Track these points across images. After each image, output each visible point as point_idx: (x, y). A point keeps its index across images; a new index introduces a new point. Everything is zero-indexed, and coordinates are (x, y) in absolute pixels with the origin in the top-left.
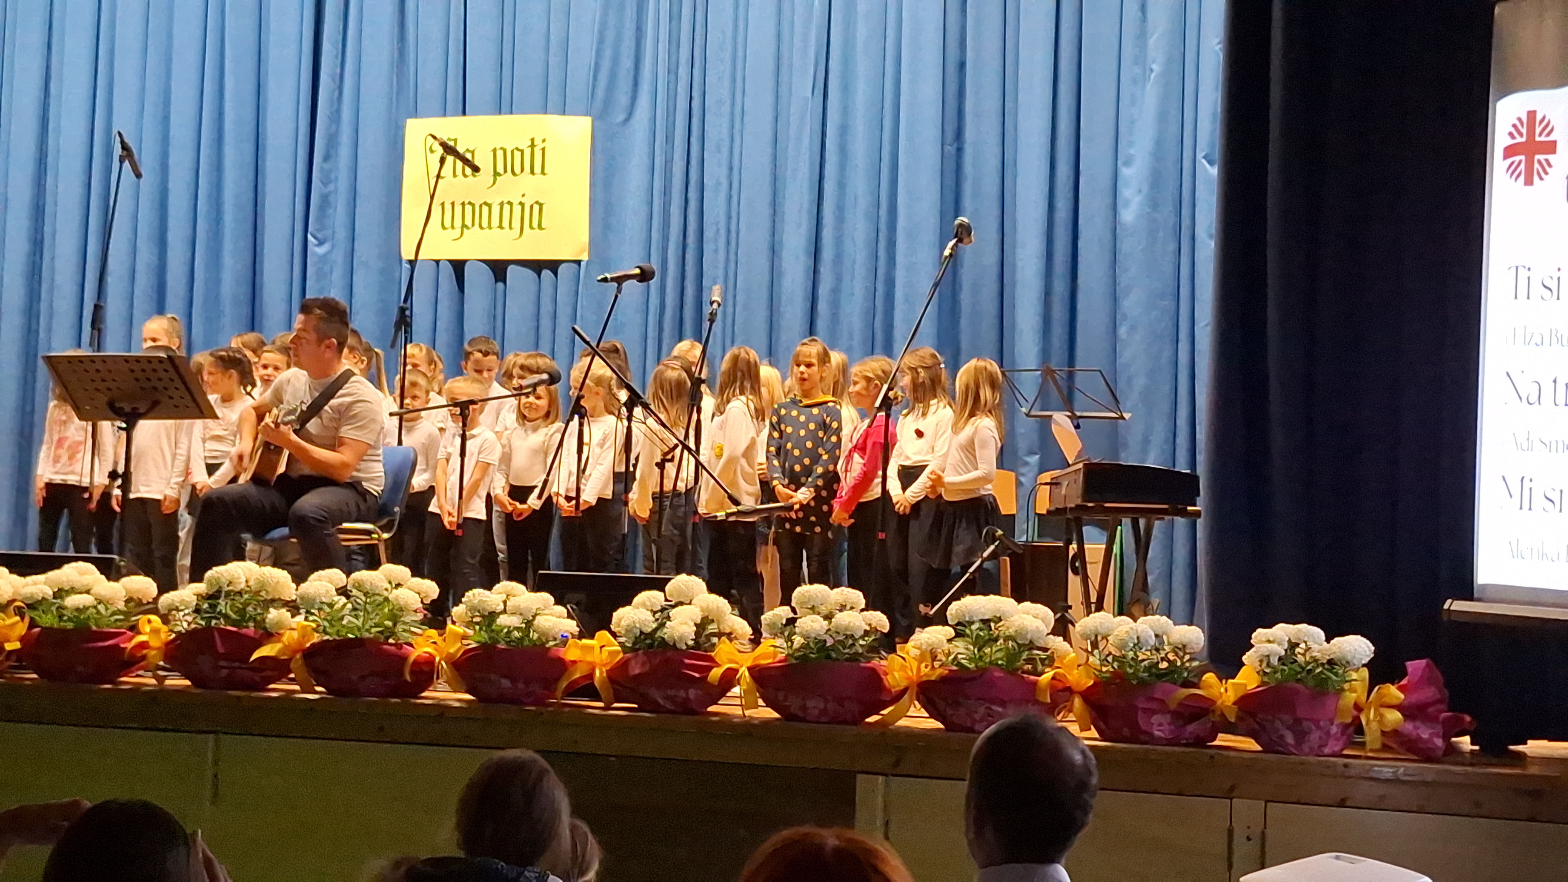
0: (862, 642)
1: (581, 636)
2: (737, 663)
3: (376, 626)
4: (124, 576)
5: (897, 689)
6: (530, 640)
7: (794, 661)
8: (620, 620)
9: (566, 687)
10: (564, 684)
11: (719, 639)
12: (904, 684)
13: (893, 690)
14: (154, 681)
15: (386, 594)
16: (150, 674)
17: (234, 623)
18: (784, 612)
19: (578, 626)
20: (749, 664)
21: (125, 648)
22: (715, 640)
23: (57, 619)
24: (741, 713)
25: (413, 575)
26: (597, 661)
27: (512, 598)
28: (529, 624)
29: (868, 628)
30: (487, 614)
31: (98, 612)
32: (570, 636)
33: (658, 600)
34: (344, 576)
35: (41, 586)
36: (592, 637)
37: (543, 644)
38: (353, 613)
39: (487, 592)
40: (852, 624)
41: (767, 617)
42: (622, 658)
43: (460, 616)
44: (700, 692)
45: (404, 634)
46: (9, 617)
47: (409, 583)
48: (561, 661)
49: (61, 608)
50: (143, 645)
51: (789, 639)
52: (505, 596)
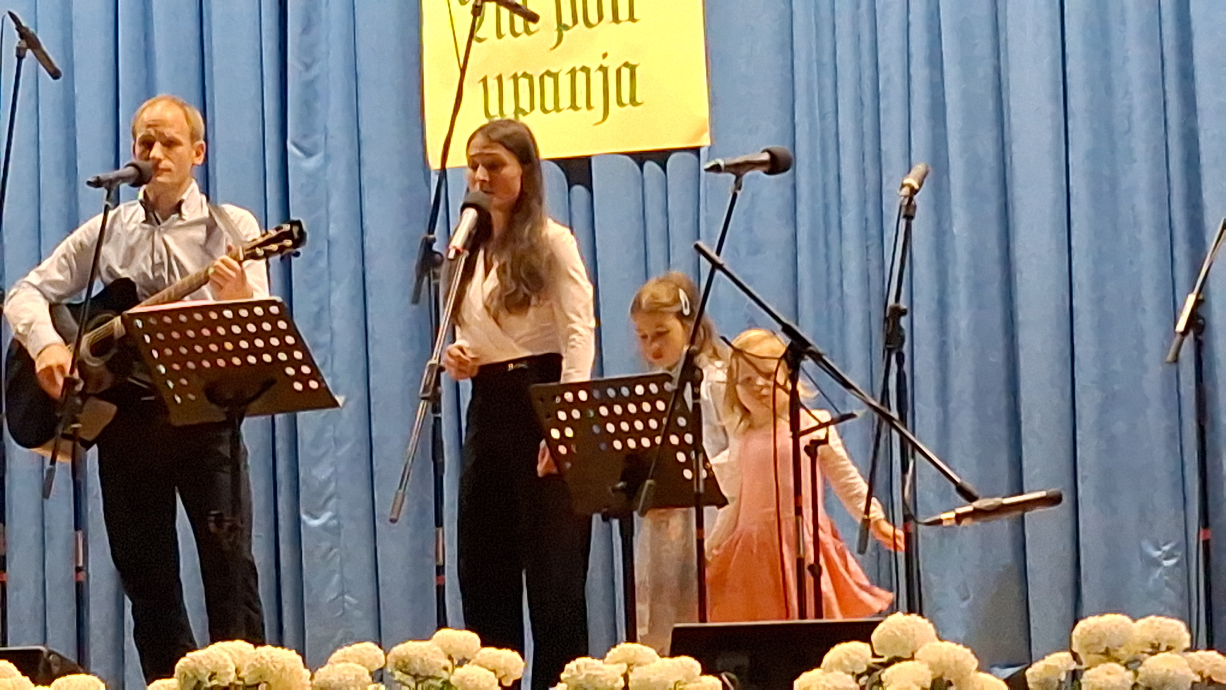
15: (445, 675)
18: (1060, 662)
25: (484, 644)
27: (636, 669)
29: (1198, 679)
33: (862, 656)
34: (380, 652)
39: (597, 662)
40: (1171, 674)
41: (1034, 672)
47: (478, 656)
52: (624, 667)
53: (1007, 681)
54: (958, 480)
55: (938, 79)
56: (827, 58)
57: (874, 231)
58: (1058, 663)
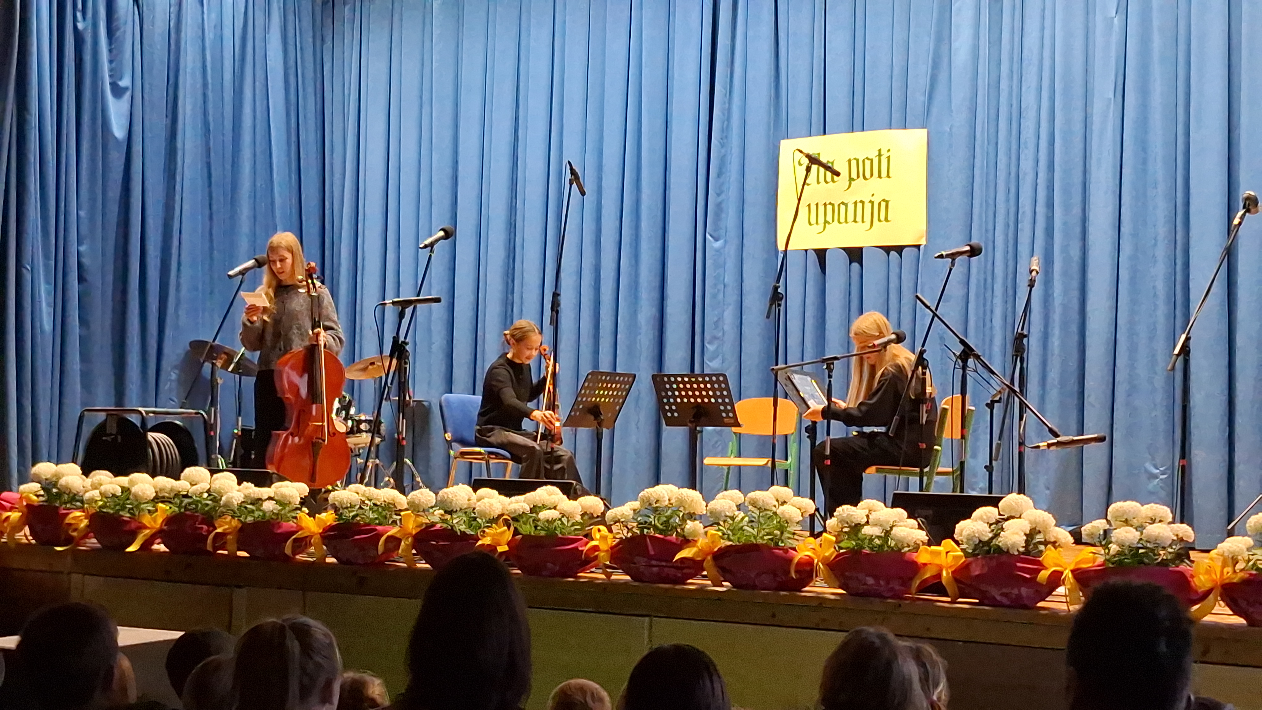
0: (1170, 550)
1: (929, 544)
2: (1061, 566)
3: (768, 534)
4: (580, 496)
5: (1202, 590)
6: (889, 547)
7: (1111, 565)
8: (962, 531)
9: (918, 586)
10: (917, 583)
11: (1046, 545)
12: (1209, 585)
13: (1200, 591)
14: (603, 576)
15: (774, 509)
16: (601, 571)
17: (661, 532)
18: (1100, 524)
19: (927, 535)
20: (1072, 567)
21: (582, 551)
22: (1042, 547)
23: (533, 529)
24: (1066, 608)
26: (944, 564)
27: (873, 513)
28: (888, 533)
29: (1175, 538)
30: (853, 524)
31: (562, 523)
32: (921, 544)
33: (993, 514)
34: (742, 495)
35: (522, 504)
36: (939, 545)
37: (900, 550)
38: (750, 525)
39: (853, 508)
40: (1161, 535)
41: (1086, 529)
42: (964, 562)
43: (832, 527)
44: (1031, 591)
45: (789, 541)
46: (500, 528)
47: (792, 501)
48: (914, 563)
49: (536, 520)
50: (596, 548)
51: (1106, 547)
52: (867, 511)
53: (1071, 532)
54: (1050, 426)
55: (1050, 215)
56: (991, 202)
57: (1010, 292)
58: (1099, 525)
